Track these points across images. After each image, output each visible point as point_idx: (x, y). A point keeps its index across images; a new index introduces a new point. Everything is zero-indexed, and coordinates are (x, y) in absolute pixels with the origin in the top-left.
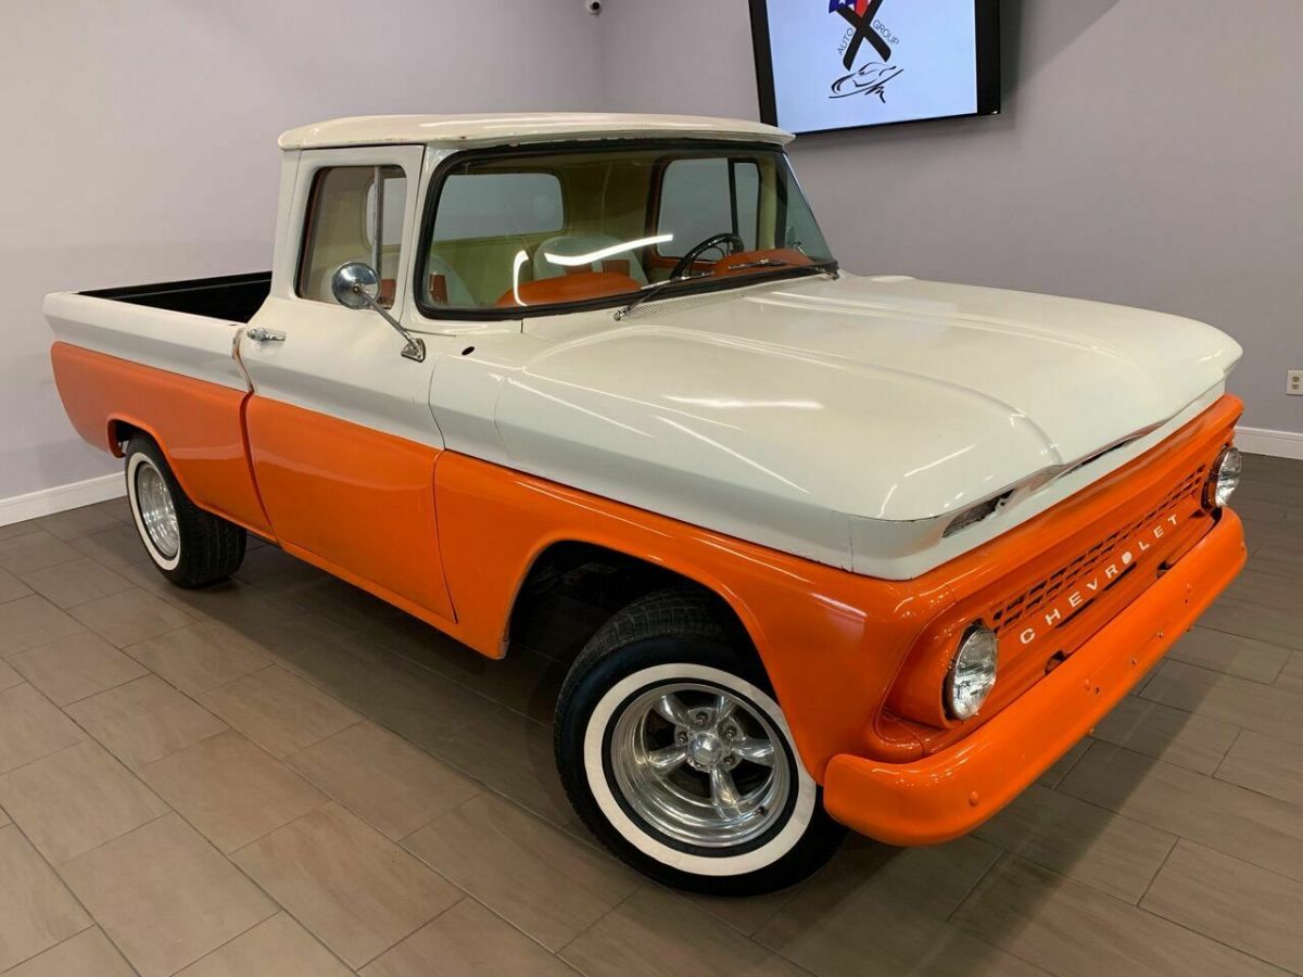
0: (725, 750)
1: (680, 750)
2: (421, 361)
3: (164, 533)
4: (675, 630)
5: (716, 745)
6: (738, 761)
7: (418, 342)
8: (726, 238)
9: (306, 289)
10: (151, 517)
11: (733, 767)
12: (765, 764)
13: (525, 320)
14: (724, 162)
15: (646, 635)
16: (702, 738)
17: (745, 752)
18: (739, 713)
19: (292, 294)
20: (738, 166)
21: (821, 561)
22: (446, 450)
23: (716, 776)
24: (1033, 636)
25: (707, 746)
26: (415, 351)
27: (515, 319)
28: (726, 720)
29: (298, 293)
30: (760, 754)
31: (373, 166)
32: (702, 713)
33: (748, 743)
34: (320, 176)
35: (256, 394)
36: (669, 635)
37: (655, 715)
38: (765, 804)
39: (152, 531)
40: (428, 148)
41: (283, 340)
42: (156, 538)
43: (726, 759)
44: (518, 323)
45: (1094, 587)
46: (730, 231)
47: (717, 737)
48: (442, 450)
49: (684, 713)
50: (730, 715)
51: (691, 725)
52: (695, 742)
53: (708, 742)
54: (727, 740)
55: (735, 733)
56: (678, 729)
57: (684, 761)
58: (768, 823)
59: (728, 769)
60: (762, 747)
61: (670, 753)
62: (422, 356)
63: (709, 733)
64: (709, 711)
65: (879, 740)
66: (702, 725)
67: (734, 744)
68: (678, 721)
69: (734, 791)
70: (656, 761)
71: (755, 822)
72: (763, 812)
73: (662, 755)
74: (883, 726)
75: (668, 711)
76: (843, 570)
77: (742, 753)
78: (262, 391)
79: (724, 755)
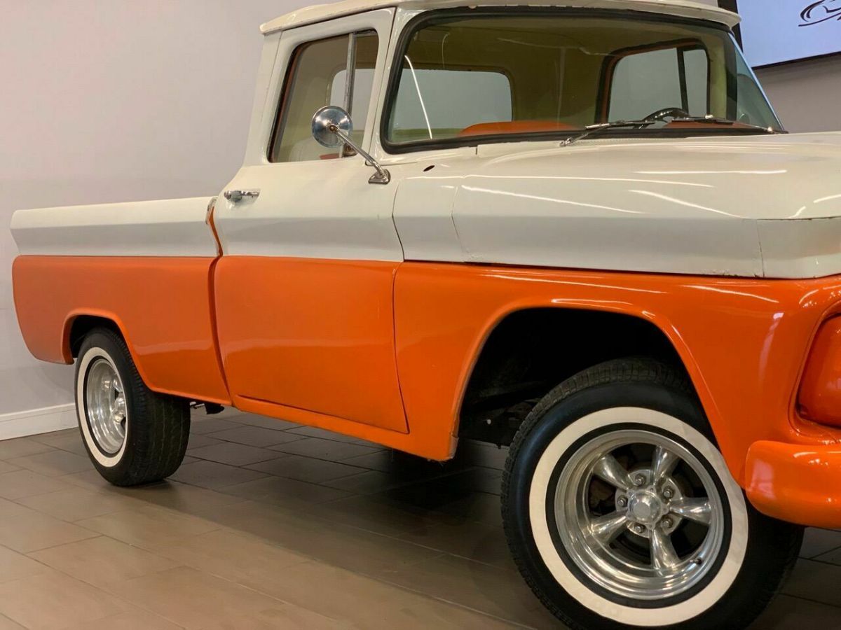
0: (665, 508)
1: (620, 515)
2: (386, 183)
4: (614, 378)
5: (654, 503)
6: (678, 521)
7: (385, 172)
8: (674, 112)
9: (277, 155)
10: (96, 416)
11: (672, 530)
12: (703, 521)
13: (479, 146)
14: (673, 52)
15: (586, 385)
16: (641, 495)
17: (683, 509)
18: (680, 470)
19: (265, 160)
20: (687, 54)
21: (739, 275)
22: (405, 261)
23: (657, 542)
25: (646, 501)
26: (380, 178)
27: (470, 146)
28: (661, 481)
29: (270, 159)
30: (697, 510)
31: (347, 35)
32: (640, 475)
33: (686, 503)
34: (298, 51)
35: (224, 255)
36: (608, 382)
37: (597, 481)
38: (702, 556)
39: (95, 429)
40: (399, 10)
41: (257, 195)
42: (98, 437)
43: (665, 517)
44: (474, 148)
46: (680, 106)
47: (654, 495)
48: (402, 261)
49: (624, 477)
50: (667, 474)
51: (631, 486)
52: (634, 501)
53: (647, 498)
54: (665, 499)
55: (673, 492)
56: (618, 494)
57: (624, 526)
58: (705, 568)
59: (667, 532)
60: (699, 504)
61: (611, 518)
62: (387, 180)
63: (647, 492)
64: (647, 472)
65: (796, 433)
66: (640, 486)
67: (672, 504)
68: (619, 484)
69: (673, 554)
70: (597, 528)
71: (693, 571)
72: (700, 563)
73: (604, 521)
74: (799, 424)
75: (609, 473)
76: (757, 278)
77: (681, 511)
78: (231, 251)
79: (663, 513)
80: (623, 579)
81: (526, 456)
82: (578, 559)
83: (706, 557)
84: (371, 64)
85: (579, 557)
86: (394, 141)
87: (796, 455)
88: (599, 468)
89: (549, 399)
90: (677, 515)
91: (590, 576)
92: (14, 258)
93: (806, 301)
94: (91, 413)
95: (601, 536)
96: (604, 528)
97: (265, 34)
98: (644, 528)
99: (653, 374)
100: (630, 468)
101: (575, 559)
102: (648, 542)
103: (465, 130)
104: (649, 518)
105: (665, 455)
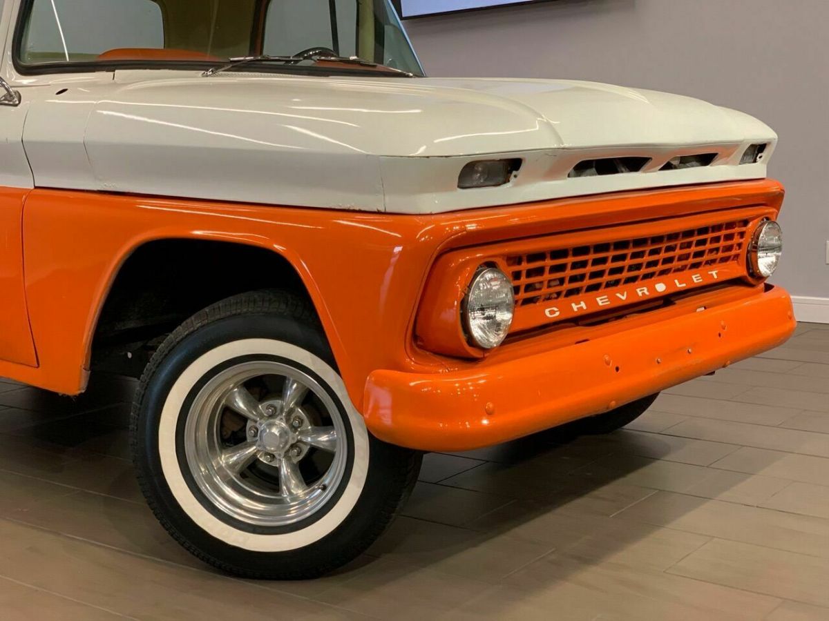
0: (293, 437)
1: (251, 446)
2: (16, 105)
4: (245, 310)
5: (283, 433)
6: (306, 449)
7: (15, 93)
11: (300, 458)
12: (329, 448)
13: (116, 71)
15: (218, 317)
16: (271, 425)
17: (312, 438)
18: (309, 401)
21: (363, 209)
22: (36, 188)
23: (285, 470)
24: (557, 314)
25: (275, 431)
27: (107, 71)
28: (291, 411)
30: (324, 438)
32: (272, 406)
33: (314, 431)
36: (240, 314)
37: (229, 411)
38: (326, 482)
43: (293, 446)
44: (112, 73)
45: (624, 298)
47: (284, 425)
48: (33, 187)
49: (255, 408)
50: (297, 404)
51: (262, 416)
52: (264, 430)
53: (277, 428)
54: (294, 428)
55: (301, 422)
56: (249, 424)
57: (254, 455)
58: (329, 494)
59: (296, 460)
60: (326, 432)
61: (242, 449)
62: (17, 102)
63: (277, 422)
64: (278, 403)
65: (411, 362)
66: (271, 416)
67: (301, 433)
68: (251, 415)
69: (300, 481)
70: (228, 458)
71: (318, 497)
72: (324, 488)
73: (234, 452)
74: (415, 353)
75: (240, 404)
76: (379, 213)
77: (309, 439)
79: (291, 442)
80: (248, 506)
81: (156, 389)
82: (206, 488)
83: (330, 483)
85: (207, 486)
86: (28, 61)
87: (412, 384)
88: (231, 399)
89: (181, 331)
90: (305, 443)
91: (217, 504)
93: (422, 236)
95: (232, 467)
96: (235, 458)
98: (273, 457)
99: (283, 306)
100: (261, 399)
101: (203, 488)
102: (277, 470)
103: (100, 56)
104: (278, 447)
105: (295, 386)
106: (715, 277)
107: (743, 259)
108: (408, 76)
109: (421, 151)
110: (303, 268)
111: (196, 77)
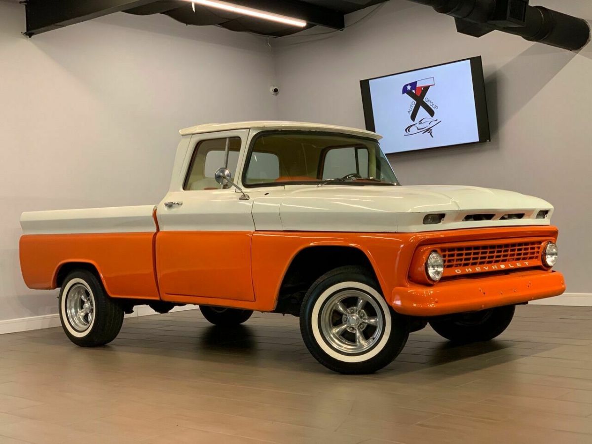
0: (361, 321)
1: (344, 325)
2: (248, 200)
3: (77, 321)
5: (357, 319)
6: (366, 325)
7: (246, 195)
8: (355, 175)
9: (186, 188)
10: (71, 313)
11: (364, 329)
12: (375, 325)
13: (285, 186)
14: (353, 149)
15: (333, 275)
16: (352, 316)
18: (367, 306)
19: (182, 189)
20: (359, 151)
21: (390, 231)
22: (256, 231)
23: (358, 334)
24: (460, 272)
25: (354, 318)
26: (244, 197)
27: (282, 186)
28: (360, 311)
29: (184, 189)
30: (373, 321)
31: (225, 138)
32: (352, 309)
33: (369, 318)
34: (199, 144)
35: (160, 231)
36: (341, 273)
37: (336, 312)
38: (374, 337)
39: (71, 320)
40: (251, 130)
41: (182, 204)
42: (73, 324)
43: (361, 324)
45: (487, 269)
46: (356, 173)
47: (357, 316)
48: (254, 231)
49: (346, 310)
50: (362, 308)
51: (349, 313)
52: (350, 318)
53: (355, 316)
54: (361, 317)
55: (364, 315)
56: (344, 316)
57: (346, 329)
59: (362, 330)
60: (373, 319)
61: (340, 326)
62: (248, 198)
63: (355, 314)
64: (355, 308)
65: (408, 285)
66: (352, 313)
67: (364, 319)
68: (345, 312)
69: (363, 338)
70: (335, 330)
71: (372, 342)
72: (374, 339)
73: (338, 327)
74: (409, 282)
75: (341, 309)
76: (396, 233)
77: (367, 321)
78: (164, 228)
79: (360, 322)
80: (346, 347)
81: (311, 302)
83: (376, 337)
84: (238, 149)
85: (329, 339)
86: (248, 183)
87: (409, 291)
88: (337, 307)
89: (319, 280)
90: (365, 323)
91: (333, 345)
92: (21, 236)
93: (412, 239)
94: (68, 311)
95: (338, 333)
96: (338, 330)
97: (183, 135)
98: (353, 328)
99: (358, 270)
100: (348, 307)
102: (354, 335)
103: (277, 180)
104: (356, 325)
105: (361, 301)
106: (527, 265)
107: (540, 257)
108: (394, 185)
109: (410, 211)
110: (369, 253)
111: (314, 187)
